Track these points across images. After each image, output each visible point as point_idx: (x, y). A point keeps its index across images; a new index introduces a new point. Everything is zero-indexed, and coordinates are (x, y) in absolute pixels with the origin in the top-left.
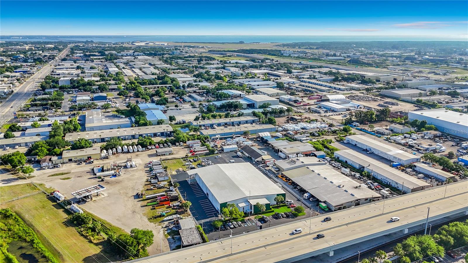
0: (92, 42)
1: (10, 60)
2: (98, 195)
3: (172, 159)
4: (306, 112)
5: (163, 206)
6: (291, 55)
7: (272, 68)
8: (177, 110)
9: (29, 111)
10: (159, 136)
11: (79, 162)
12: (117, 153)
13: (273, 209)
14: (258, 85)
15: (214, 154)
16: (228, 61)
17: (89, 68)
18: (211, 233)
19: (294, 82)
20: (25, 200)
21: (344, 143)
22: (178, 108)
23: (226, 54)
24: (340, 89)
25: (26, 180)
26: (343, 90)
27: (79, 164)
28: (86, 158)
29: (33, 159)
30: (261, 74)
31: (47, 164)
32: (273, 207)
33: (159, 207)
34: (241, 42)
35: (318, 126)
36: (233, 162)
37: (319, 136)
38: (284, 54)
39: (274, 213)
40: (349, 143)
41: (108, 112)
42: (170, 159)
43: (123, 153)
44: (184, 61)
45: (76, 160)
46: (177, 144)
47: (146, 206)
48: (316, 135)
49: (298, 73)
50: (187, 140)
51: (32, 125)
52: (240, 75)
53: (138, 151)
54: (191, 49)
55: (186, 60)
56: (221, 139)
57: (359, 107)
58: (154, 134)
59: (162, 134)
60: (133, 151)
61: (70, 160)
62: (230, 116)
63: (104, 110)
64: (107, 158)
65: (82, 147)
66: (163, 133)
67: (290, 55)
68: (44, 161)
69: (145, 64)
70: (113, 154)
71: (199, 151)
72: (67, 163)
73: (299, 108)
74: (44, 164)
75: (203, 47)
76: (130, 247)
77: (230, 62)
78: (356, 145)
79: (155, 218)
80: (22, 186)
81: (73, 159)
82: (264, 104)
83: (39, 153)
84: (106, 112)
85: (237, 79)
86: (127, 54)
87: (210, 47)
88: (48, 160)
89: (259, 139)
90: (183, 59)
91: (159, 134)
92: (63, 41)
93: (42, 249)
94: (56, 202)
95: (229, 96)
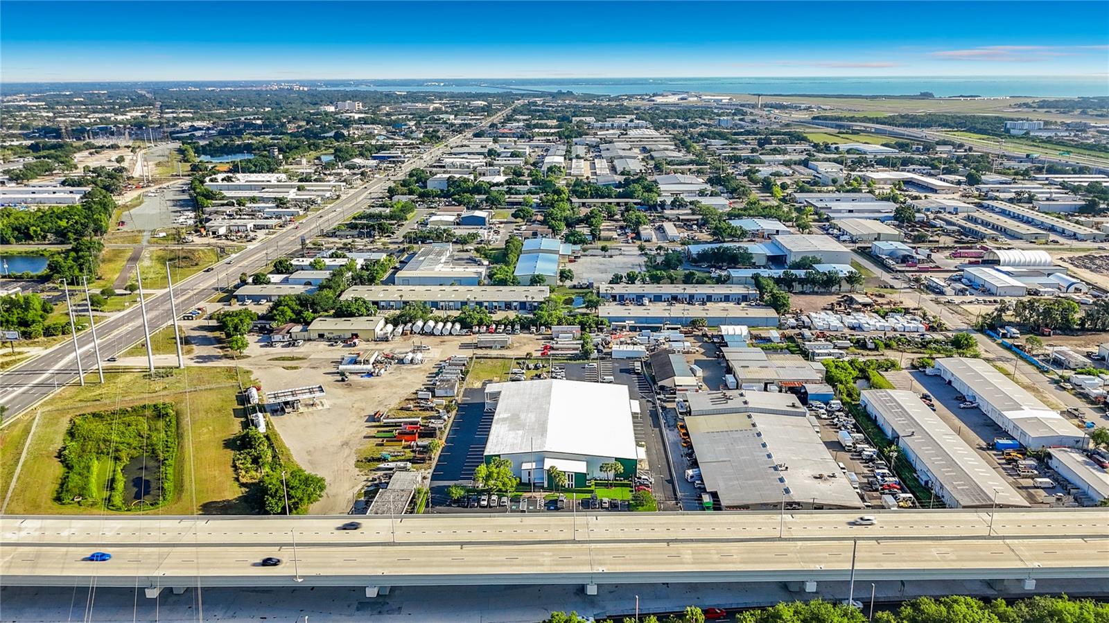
0: (569, 93)
1: (384, 133)
2: (312, 405)
3: (497, 358)
4: (910, 288)
5: (398, 443)
6: (1032, 134)
7: (934, 167)
8: (604, 257)
9: (336, 236)
10: (516, 309)
11: (333, 341)
12: (411, 333)
13: (593, 488)
14: (851, 211)
15: (588, 359)
16: (834, 146)
17: (509, 155)
18: (437, 507)
19: (956, 209)
20: (205, 393)
21: (926, 375)
22: (606, 253)
23: (849, 127)
24: (1075, 234)
25: (233, 361)
26: (1083, 237)
27: (332, 345)
28: (348, 335)
29: (268, 326)
30: (889, 182)
31: (281, 337)
32: (596, 485)
33: (394, 443)
34: (925, 96)
35: (898, 326)
36: (610, 382)
37: (876, 349)
38: (1012, 132)
39: (589, 496)
40: (940, 376)
41: (467, 251)
42: (495, 358)
43: (422, 334)
44: (726, 142)
45: (330, 336)
46: (533, 329)
47: (374, 437)
48: (869, 347)
49: (1001, 183)
50: (556, 323)
51: (311, 264)
52: (831, 183)
53: (451, 334)
54: (777, 111)
55: (731, 140)
56: (633, 329)
57: (1072, 289)
58: (506, 305)
59: (523, 305)
60: (442, 333)
61: (321, 336)
62: (694, 281)
63: (460, 246)
64: (386, 341)
65: (352, 315)
66: (525, 303)
67: (1027, 133)
68: (279, 331)
69: (630, 149)
70: (403, 334)
71: (562, 349)
72: (314, 340)
73: (899, 275)
74: (277, 337)
75: (810, 107)
76: (270, 498)
77: (837, 148)
78: (950, 382)
79: (369, 461)
80: (219, 370)
81: (326, 335)
82: (804, 259)
83: (278, 317)
84: (463, 251)
85: (812, 192)
86: (612, 125)
87: (828, 107)
88: (284, 332)
89: (715, 340)
90: (727, 139)
91: (515, 304)
92: (514, 92)
93: (168, 475)
94: (244, 405)
95: (744, 234)
